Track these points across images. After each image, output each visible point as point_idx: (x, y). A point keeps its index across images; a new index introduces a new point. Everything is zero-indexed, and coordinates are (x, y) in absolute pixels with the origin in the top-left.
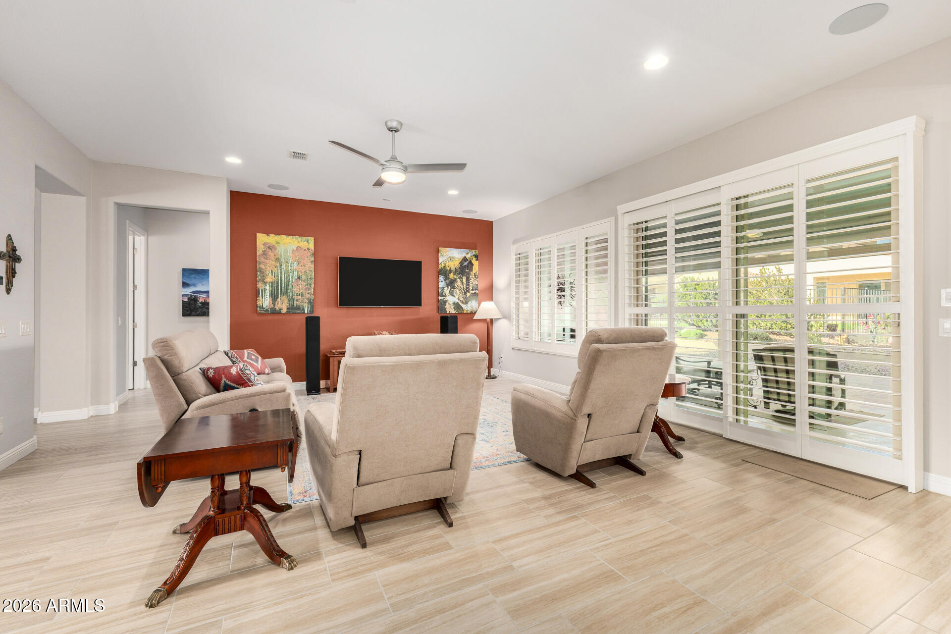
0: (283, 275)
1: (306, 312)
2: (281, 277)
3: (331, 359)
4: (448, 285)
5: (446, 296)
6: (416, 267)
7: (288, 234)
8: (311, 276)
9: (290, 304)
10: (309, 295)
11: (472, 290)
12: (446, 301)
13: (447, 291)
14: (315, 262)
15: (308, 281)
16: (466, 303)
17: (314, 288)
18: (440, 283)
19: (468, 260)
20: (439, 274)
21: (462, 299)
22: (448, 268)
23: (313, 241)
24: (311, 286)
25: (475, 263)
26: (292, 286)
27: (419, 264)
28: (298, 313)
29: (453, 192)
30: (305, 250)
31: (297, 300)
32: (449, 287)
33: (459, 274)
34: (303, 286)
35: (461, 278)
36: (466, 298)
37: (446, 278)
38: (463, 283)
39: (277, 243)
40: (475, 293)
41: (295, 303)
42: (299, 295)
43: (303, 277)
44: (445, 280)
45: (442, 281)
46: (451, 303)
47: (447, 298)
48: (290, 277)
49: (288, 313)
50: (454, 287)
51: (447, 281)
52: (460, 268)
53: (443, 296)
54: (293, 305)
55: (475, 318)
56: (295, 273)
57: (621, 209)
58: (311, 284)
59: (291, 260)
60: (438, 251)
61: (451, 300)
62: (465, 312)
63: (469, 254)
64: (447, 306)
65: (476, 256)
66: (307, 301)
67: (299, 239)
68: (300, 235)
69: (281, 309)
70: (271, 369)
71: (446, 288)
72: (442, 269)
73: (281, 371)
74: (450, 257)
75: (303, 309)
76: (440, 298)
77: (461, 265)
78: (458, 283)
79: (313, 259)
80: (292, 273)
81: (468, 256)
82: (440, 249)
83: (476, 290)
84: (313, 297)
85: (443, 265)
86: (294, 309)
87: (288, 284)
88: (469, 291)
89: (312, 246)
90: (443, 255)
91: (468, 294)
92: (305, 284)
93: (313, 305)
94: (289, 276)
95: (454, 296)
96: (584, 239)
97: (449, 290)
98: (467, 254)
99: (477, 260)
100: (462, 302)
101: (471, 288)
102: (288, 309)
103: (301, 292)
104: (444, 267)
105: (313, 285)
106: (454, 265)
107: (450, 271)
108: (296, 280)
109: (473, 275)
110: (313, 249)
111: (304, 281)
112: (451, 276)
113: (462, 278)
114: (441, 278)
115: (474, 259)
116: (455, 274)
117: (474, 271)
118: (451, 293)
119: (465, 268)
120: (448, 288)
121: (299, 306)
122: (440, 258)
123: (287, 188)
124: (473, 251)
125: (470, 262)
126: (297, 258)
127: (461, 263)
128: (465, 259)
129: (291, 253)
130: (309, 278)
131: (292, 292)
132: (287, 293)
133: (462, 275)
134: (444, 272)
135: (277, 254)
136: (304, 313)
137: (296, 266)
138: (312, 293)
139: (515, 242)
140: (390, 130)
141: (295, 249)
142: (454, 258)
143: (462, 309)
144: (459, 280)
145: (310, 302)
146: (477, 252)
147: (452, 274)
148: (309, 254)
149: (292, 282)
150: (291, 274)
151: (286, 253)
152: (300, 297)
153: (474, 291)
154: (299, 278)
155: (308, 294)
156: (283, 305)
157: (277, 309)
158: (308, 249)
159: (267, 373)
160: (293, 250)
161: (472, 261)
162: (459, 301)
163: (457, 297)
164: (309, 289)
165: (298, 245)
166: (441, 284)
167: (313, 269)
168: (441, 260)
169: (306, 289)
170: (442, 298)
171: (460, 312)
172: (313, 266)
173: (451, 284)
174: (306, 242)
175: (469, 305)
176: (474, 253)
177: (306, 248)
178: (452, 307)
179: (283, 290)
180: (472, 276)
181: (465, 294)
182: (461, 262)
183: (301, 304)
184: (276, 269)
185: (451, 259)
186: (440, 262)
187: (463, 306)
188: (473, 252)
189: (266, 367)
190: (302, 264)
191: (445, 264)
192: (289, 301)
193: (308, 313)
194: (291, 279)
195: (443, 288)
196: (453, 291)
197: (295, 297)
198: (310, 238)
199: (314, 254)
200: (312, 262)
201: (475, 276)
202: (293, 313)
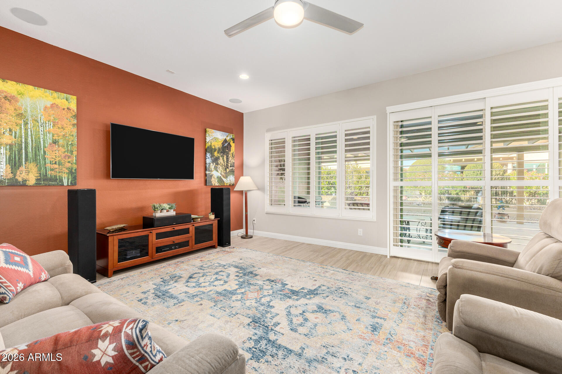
0: (29, 137)
1: (65, 184)
2: (26, 139)
3: (110, 239)
4: (213, 162)
5: (212, 171)
6: (188, 143)
7: (37, 85)
8: (72, 141)
9: (40, 174)
10: (70, 164)
11: (231, 167)
12: (212, 175)
13: (212, 166)
14: (78, 126)
15: (67, 147)
16: (226, 177)
17: (77, 157)
18: (207, 160)
19: (227, 142)
20: (206, 152)
21: (223, 174)
22: (213, 147)
23: (75, 101)
24: (72, 154)
25: (233, 145)
26: (45, 152)
27: (192, 140)
28: (54, 185)
29: (244, 76)
30: (64, 109)
31: (52, 170)
32: (214, 164)
33: (221, 153)
34: (61, 153)
35: (222, 156)
36: (226, 173)
37: (212, 156)
38: (224, 160)
39: (20, 94)
40: (233, 169)
41: (49, 173)
42: (55, 163)
43: (61, 142)
44: (211, 157)
45: (209, 158)
46: (216, 177)
47: (212, 173)
48: (41, 140)
49: (37, 185)
50: (217, 164)
51: (213, 158)
52: (222, 148)
53: (209, 171)
54: (47, 176)
55: (234, 190)
56: (49, 136)
57: (389, 109)
58: (72, 151)
59: (42, 118)
60: (206, 131)
61: (215, 174)
62: (225, 184)
63: (229, 137)
64: (213, 179)
65: (233, 139)
66: (67, 171)
67: (55, 94)
68: (56, 90)
69: (26, 180)
70: (49, 271)
71: (212, 164)
72: (208, 147)
73: (65, 271)
74: (215, 138)
75: (61, 181)
76: (207, 172)
77: (223, 146)
78: (221, 161)
79: (75, 122)
80: (45, 135)
81: (228, 139)
82: (208, 129)
83: (233, 166)
84: (75, 166)
85: (209, 144)
86: (46, 180)
87: (37, 148)
88: (228, 168)
89: (73, 106)
90: (209, 135)
91: (228, 170)
92: (63, 150)
93: (75, 176)
94: (39, 139)
95: (217, 171)
96: (344, 131)
97: (214, 166)
98: (227, 137)
99: (234, 142)
100: (224, 177)
101: (229, 165)
102: (37, 180)
103: (57, 160)
104: (211, 146)
105: (75, 153)
106: (218, 145)
107: (215, 150)
108: (50, 144)
109: (231, 154)
110: (76, 111)
111: (63, 146)
112: (216, 154)
113: (224, 157)
114: (208, 155)
115: (232, 142)
116: (218, 153)
117: (232, 152)
118: (216, 169)
119: (225, 148)
120: (213, 164)
121: (56, 176)
122: (207, 138)
124: (231, 135)
125: (229, 143)
126: (52, 118)
127: (223, 144)
128: (225, 141)
129: (42, 110)
130: (70, 143)
131: (45, 159)
132: (35, 160)
133: (224, 154)
134: (208, 150)
135: (20, 108)
136: (63, 185)
137: (50, 127)
138: (74, 161)
139: (269, 130)
141: (49, 105)
142: (218, 139)
143: (224, 182)
144: (221, 158)
145: (71, 172)
146: (234, 136)
147: (216, 152)
148: (70, 115)
149: (45, 147)
150: (42, 137)
151: (34, 108)
152: (56, 166)
153: (232, 168)
154: (55, 142)
155: (69, 162)
156: (29, 175)
157: (20, 179)
158: (68, 109)
159: (43, 279)
160: (46, 107)
161: (231, 143)
162: (220, 175)
163: (220, 172)
164: (69, 157)
165: (53, 102)
166: (208, 161)
167: (75, 134)
168: (208, 139)
169: (65, 157)
170: (209, 172)
171: (222, 185)
172: (75, 130)
173: (216, 160)
174: (65, 100)
175: (228, 179)
176: (232, 137)
177: (66, 107)
178: (217, 181)
179: (30, 155)
180: (230, 155)
181: (226, 170)
182: (223, 143)
183: (58, 174)
184: (18, 128)
185: (216, 139)
186: (207, 141)
187: (224, 179)
188: (231, 136)
189: (42, 270)
190: (60, 126)
191: (211, 143)
192: (40, 170)
193: (68, 185)
194: (42, 142)
195: (210, 164)
196: (217, 167)
197: (48, 166)
198: (70, 96)
199: (77, 116)
200: (73, 125)
201: (232, 155)
202: (46, 186)
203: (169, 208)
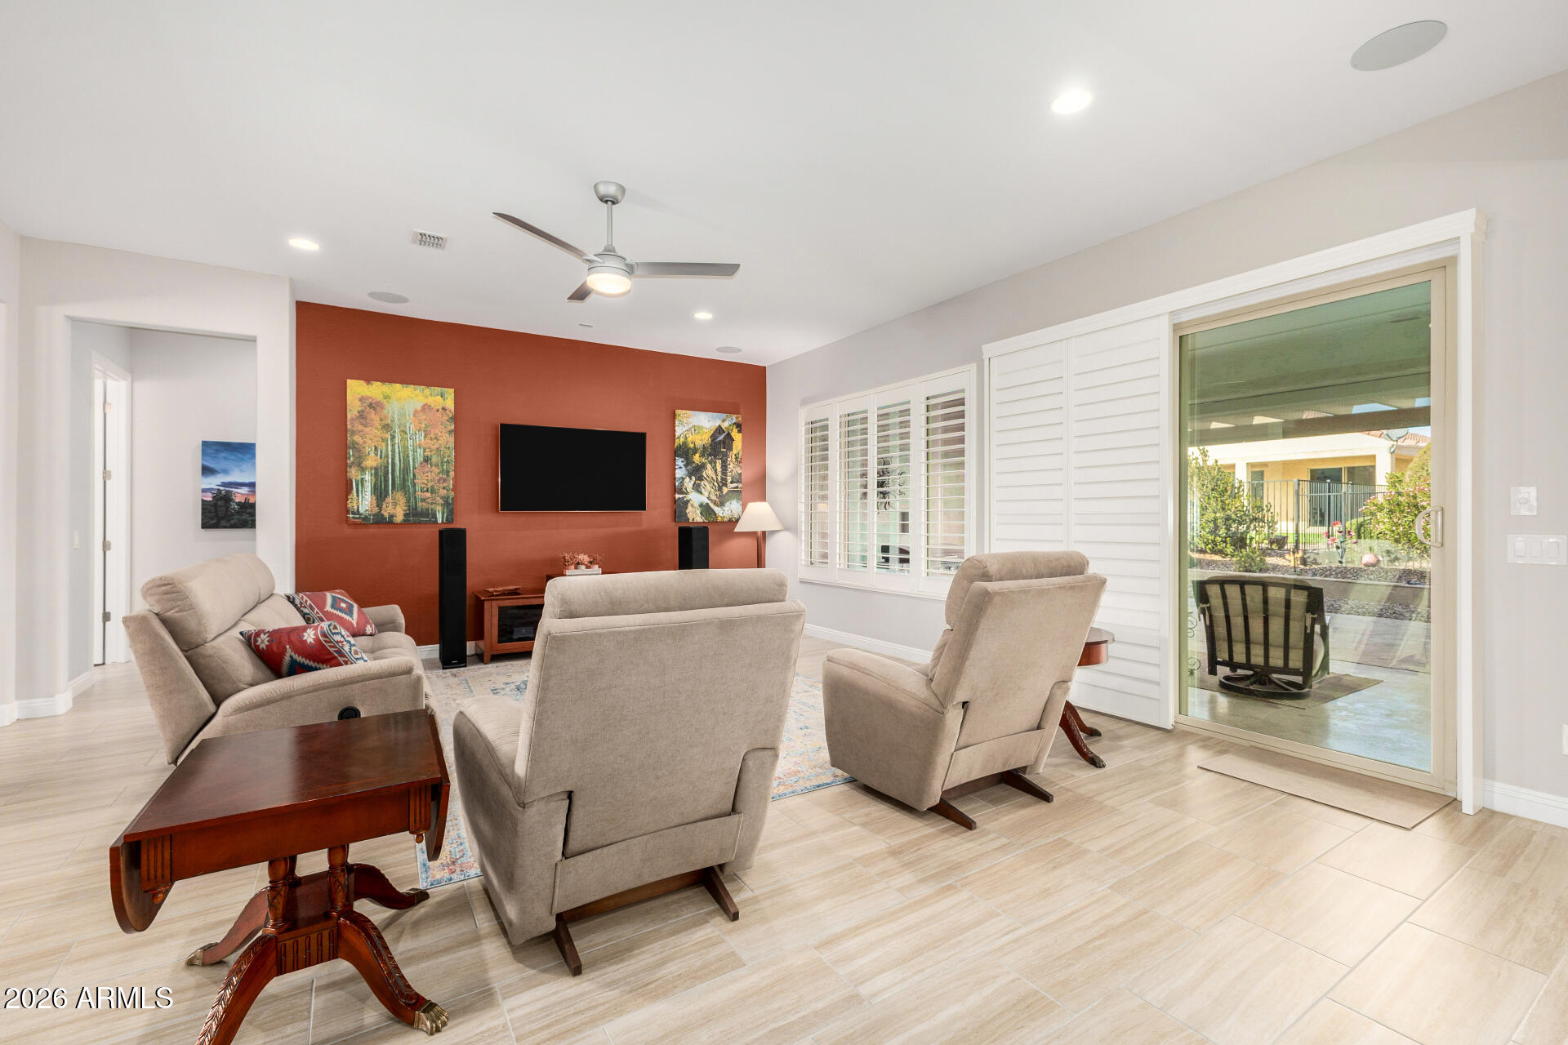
0: (397, 455)
1: (440, 521)
2: (393, 459)
3: (487, 605)
4: (690, 475)
5: (687, 493)
6: (636, 442)
7: (405, 381)
8: (449, 456)
9: (409, 506)
10: (445, 491)
11: (732, 482)
12: (688, 501)
13: (689, 484)
14: (456, 433)
15: (442, 466)
16: (721, 504)
17: (455, 479)
18: (677, 471)
19: (724, 432)
20: (675, 456)
21: (714, 498)
22: (692, 446)
23: (453, 395)
24: (448, 475)
25: (737, 437)
26: (414, 475)
27: (640, 439)
28: (425, 523)
29: (703, 316)
30: (438, 410)
31: (423, 500)
32: (694, 478)
33: (710, 455)
34: (433, 475)
35: (712, 462)
36: (720, 496)
37: (688, 462)
38: (716, 471)
39: (387, 397)
40: (737, 487)
41: (419, 504)
42: (427, 491)
43: (434, 459)
44: (686, 466)
45: (681, 468)
46: (696, 505)
47: (689, 497)
48: (411, 459)
49: (406, 522)
50: (700, 478)
51: (689, 467)
52: (711, 445)
53: (682, 493)
54: (416, 509)
55: (736, 530)
56: (420, 452)
57: (989, 349)
58: (448, 472)
59: (411, 428)
60: (674, 416)
61: (695, 499)
62: (719, 519)
63: (727, 422)
64: (690, 509)
65: (738, 426)
66: (441, 501)
67: (427, 391)
68: (428, 385)
69: (392, 516)
70: (376, 626)
71: (687, 479)
72: (680, 446)
73: (396, 629)
74: (694, 426)
75: (434, 516)
76: (677, 496)
77: (712, 441)
78: (709, 471)
79: (453, 427)
80: (414, 451)
81: (725, 425)
82: (678, 412)
83: (738, 482)
84: (452, 494)
85: (682, 440)
86: (416, 516)
87: (405, 470)
88: (726, 485)
89: (450, 403)
90: (681, 423)
91: (725, 490)
92: (437, 471)
93: (452, 509)
94: (408, 456)
95: (701, 493)
96: (923, 399)
97: (693, 482)
98: (723, 421)
99: (739, 431)
100: (715, 504)
101: (729, 479)
102: (405, 515)
103: (430, 485)
104: (685, 443)
105: (452, 474)
106: (701, 439)
107: (695, 451)
108: (421, 464)
109: (733, 456)
110: (453, 410)
111: (437, 466)
112: (697, 458)
113: (715, 463)
114: (680, 462)
115: (735, 430)
116: (702, 455)
117: (735, 451)
118: (697, 488)
119: (719, 445)
120: (691, 479)
121: (427, 509)
122: (677, 429)
123: (405, 300)
124: (734, 417)
125: (729, 434)
126: (423, 426)
127: (713, 437)
128: (719, 430)
129: (412, 415)
130: (446, 460)
131: (414, 485)
132: (404, 487)
133: (715, 457)
134: (685, 452)
135: (386, 417)
136: (436, 522)
137: (420, 438)
138: (451, 487)
139: (805, 402)
140: (604, 199)
141: (419, 408)
142: (700, 428)
143: (715, 514)
144: (709, 466)
145: (446, 504)
146: (740, 419)
147: (697, 455)
148: (445, 418)
149: (414, 468)
150: (411, 453)
151: (402, 415)
152: (428, 495)
153: (735, 485)
154: (427, 460)
155: (444, 488)
156: (396, 509)
157: (386, 515)
158: (443, 409)
159: (368, 633)
160: (416, 411)
161: (732, 434)
162: (709, 502)
163: (706, 494)
164: (445, 481)
165: (425, 401)
166: (679, 473)
167: (452, 445)
168: (679, 431)
169: (439, 481)
170: (681, 496)
171: (711, 520)
172: (452, 439)
173: (696, 472)
174: (439, 397)
175: (726, 508)
176: (734, 421)
177: (440, 408)
178: (698, 512)
179: (398, 481)
180: (731, 459)
181: (720, 489)
182: (713, 435)
183: (430, 507)
184: (384, 444)
185: (697, 429)
186: (677, 434)
187: (716, 509)
188: (734, 419)
189: (368, 622)
190: (433, 436)
191: (686, 438)
192: (408, 501)
193: (443, 522)
194: (411, 463)
195: (683, 479)
196: (699, 485)
197: (419, 494)
198: (446, 389)
199: (456, 419)
200: (450, 432)
201: (736, 458)
202: (415, 523)
203: (591, 562)
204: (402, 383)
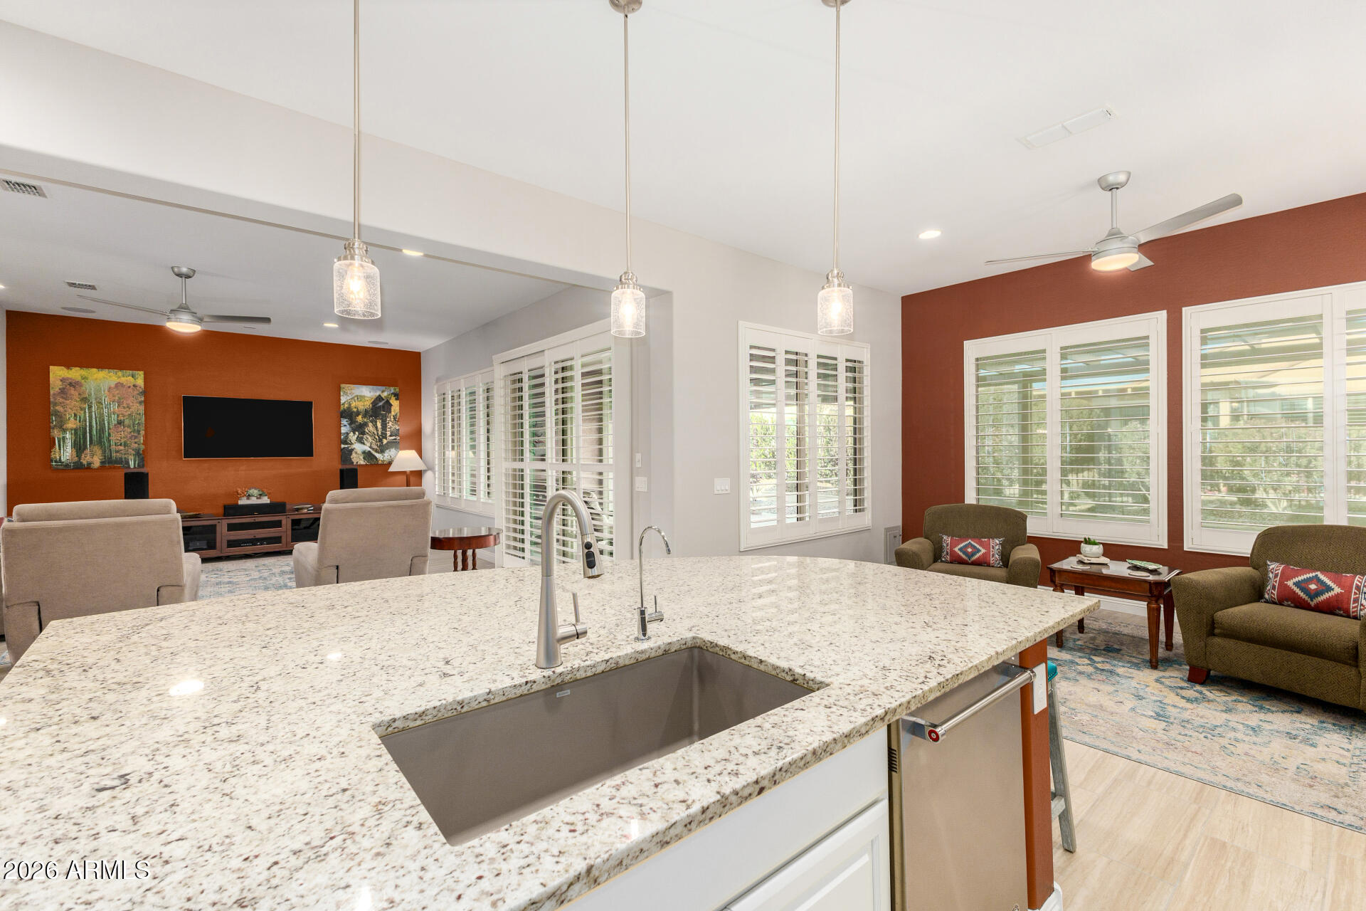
0: (94, 420)
1: (132, 466)
2: (90, 423)
4: (354, 431)
5: (352, 444)
6: (304, 409)
7: (101, 366)
8: (140, 420)
9: (104, 456)
10: (136, 445)
11: (391, 436)
12: (353, 450)
13: (353, 437)
14: (146, 402)
15: (134, 426)
16: (382, 452)
17: (146, 436)
18: (342, 428)
19: (383, 400)
20: (342, 417)
21: (375, 447)
22: (355, 410)
23: (142, 376)
24: (139, 434)
25: (395, 405)
26: (109, 434)
28: (119, 468)
29: (330, 325)
30: (129, 387)
31: (117, 452)
32: (357, 433)
33: (371, 416)
34: (126, 434)
35: (373, 422)
36: (381, 446)
37: (352, 421)
38: (377, 428)
39: (84, 378)
40: (396, 439)
41: (114, 455)
42: (121, 445)
43: (127, 422)
44: (350, 424)
45: (345, 426)
46: (359, 452)
47: (353, 446)
48: (106, 422)
49: (102, 467)
50: (363, 433)
51: (353, 426)
52: (372, 409)
53: (347, 444)
54: (111, 458)
55: (391, 469)
56: (114, 418)
58: (139, 432)
59: (106, 400)
60: (339, 389)
61: (358, 448)
62: (380, 462)
63: (386, 392)
64: (354, 455)
65: (396, 395)
66: (133, 452)
67: (120, 373)
68: (121, 369)
69: (90, 464)
71: (352, 434)
72: (345, 410)
74: (357, 396)
75: (127, 463)
76: (343, 446)
77: (373, 406)
78: (370, 428)
79: (143, 399)
80: (109, 416)
81: (385, 395)
82: (342, 386)
83: (396, 435)
84: (142, 447)
85: (346, 406)
86: (108, 463)
87: (101, 430)
88: (385, 438)
89: (140, 382)
90: (346, 394)
91: (385, 441)
92: (129, 430)
93: (143, 458)
94: (103, 420)
95: (364, 444)
97: (356, 436)
98: (382, 392)
99: (396, 399)
100: (376, 451)
101: (388, 433)
102: (102, 463)
103: (123, 441)
104: (349, 408)
105: (143, 433)
106: (364, 405)
107: (358, 413)
108: (115, 425)
109: (392, 417)
110: (143, 386)
111: (129, 426)
112: (359, 419)
113: (376, 422)
114: (345, 421)
115: (393, 398)
116: (364, 416)
117: (393, 413)
118: (360, 440)
119: (379, 410)
120: (354, 433)
121: (120, 458)
123: (94, 312)
124: (392, 388)
125: (387, 401)
126: (117, 398)
128: (379, 398)
129: (106, 391)
130: (137, 422)
131: (109, 441)
132: (100, 442)
133: (376, 418)
134: (349, 414)
135: (84, 392)
136: (127, 468)
137: (114, 407)
138: (142, 442)
139: (439, 380)
140: (179, 275)
141: (113, 386)
142: (362, 397)
143: (376, 458)
144: (370, 424)
145: (138, 453)
146: (397, 390)
147: (360, 417)
148: (136, 392)
149: (109, 429)
150: (106, 418)
151: (98, 390)
152: (122, 448)
153: (394, 438)
154: (120, 423)
155: (136, 443)
156: (94, 458)
157: (85, 462)
158: (134, 386)
160: (110, 388)
161: (391, 402)
162: (369, 449)
163: (369, 445)
164: (136, 437)
165: (118, 381)
166: (344, 430)
167: (142, 412)
168: (343, 399)
169: (131, 438)
170: (346, 446)
171: (373, 463)
172: (142, 408)
173: (360, 429)
174: (130, 378)
175: (386, 454)
176: (393, 391)
177: (132, 385)
178: (362, 457)
179: (95, 438)
180: (390, 419)
181: (381, 440)
182: (373, 402)
183: (123, 456)
184: (82, 412)
185: (360, 398)
186: (342, 402)
187: (377, 455)
188: (392, 390)
190: (125, 405)
191: (350, 404)
192: (104, 452)
193: (135, 467)
194: (106, 425)
195: (348, 434)
196: (362, 438)
197: (113, 447)
198: (137, 372)
199: (145, 393)
200: (140, 403)
201: (394, 418)
202: (110, 468)
203: (260, 495)
204: (98, 367)
